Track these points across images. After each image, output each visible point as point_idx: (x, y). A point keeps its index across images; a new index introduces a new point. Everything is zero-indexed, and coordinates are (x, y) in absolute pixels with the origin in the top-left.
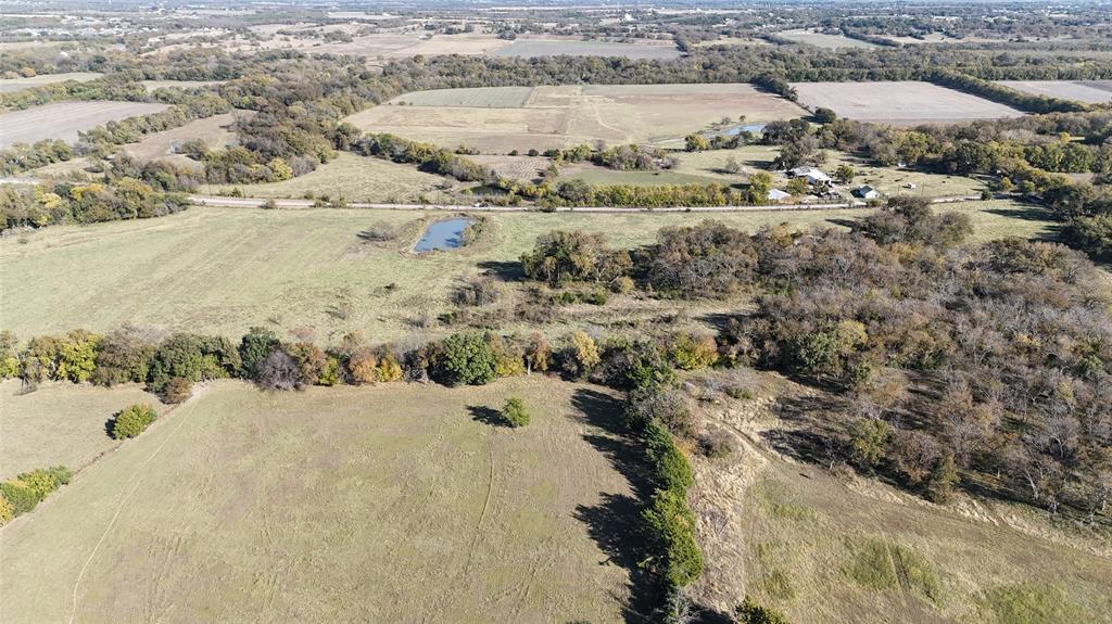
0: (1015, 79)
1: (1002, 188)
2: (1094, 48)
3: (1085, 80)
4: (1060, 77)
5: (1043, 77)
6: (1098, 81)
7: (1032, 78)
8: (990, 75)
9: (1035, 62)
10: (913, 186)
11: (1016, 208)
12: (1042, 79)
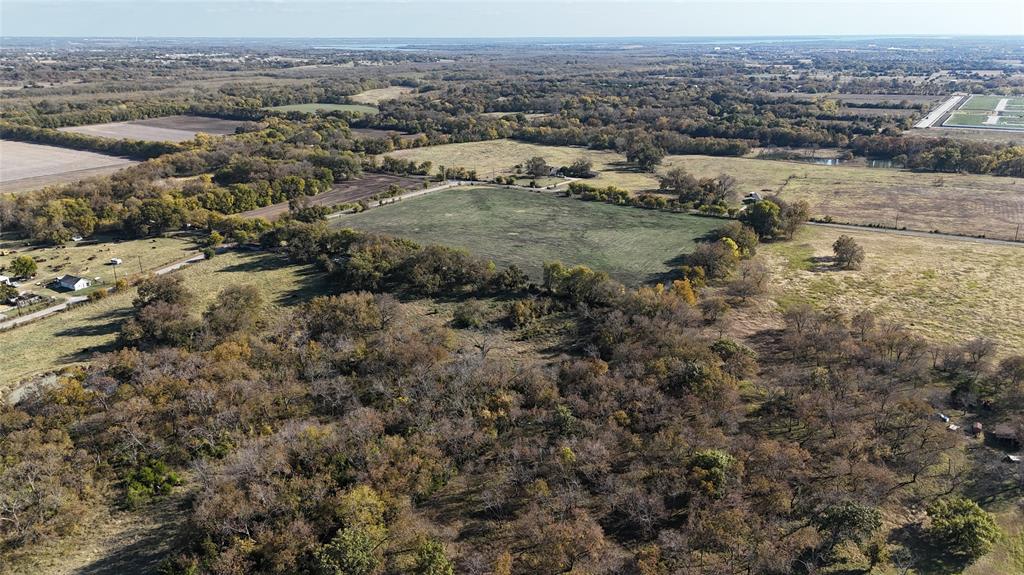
0: (73, 125)
1: (213, 242)
2: (111, 90)
3: (136, 120)
4: (114, 119)
5: (99, 121)
6: (147, 120)
7: (89, 123)
8: (46, 124)
9: (80, 107)
10: (119, 261)
11: (248, 260)
12: (98, 122)
